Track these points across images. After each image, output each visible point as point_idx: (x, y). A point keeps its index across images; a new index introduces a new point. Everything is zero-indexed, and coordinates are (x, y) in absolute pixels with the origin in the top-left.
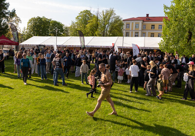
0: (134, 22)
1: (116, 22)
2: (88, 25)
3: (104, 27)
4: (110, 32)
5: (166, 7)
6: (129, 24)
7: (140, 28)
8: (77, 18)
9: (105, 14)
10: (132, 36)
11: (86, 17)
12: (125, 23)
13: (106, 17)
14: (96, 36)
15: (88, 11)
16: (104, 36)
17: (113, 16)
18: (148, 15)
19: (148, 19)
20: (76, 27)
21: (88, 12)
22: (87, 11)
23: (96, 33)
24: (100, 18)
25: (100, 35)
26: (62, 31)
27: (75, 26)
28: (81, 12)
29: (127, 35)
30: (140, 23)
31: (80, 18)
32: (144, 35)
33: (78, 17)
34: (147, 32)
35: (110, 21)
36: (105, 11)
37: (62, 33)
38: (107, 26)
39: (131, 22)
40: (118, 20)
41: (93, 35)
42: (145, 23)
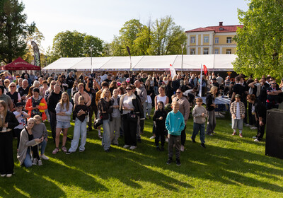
0: (202, 34)
1: (175, 34)
2: (136, 41)
3: (159, 42)
4: (168, 48)
5: (241, 12)
6: (195, 37)
7: (211, 42)
8: (121, 31)
9: (159, 24)
10: (199, 54)
11: (133, 29)
12: (188, 36)
13: (161, 28)
14: (148, 54)
16: (159, 55)
17: (170, 27)
18: (221, 23)
19: (221, 28)
20: (120, 44)
21: (136, 22)
22: (135, 20)
23: (148, 51)
24: (152, 30)
25: (154, 54)
26: (101, 49)
27: (118, 43)
28: (127, 23)
29: (193, 52)
30: (211, 34)
31: (125, 30)
32: (216, 51)
33: (122, 29)
34: (221, 48)
35: (167, 34)
36: (159, 20)
37: (101, 53)
38: (163, 41)
39: (197, 34)
40: (178, 32)
41: (144, 54)
42: (217, 34)
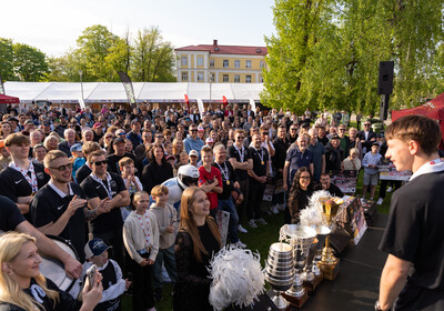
0: (196, 53)
1: (164, 52)
2: (109, 58)
4: (156, 71)
6: (186, 58)
7: (206, 66)
8: (80, 40)
9: (142, 36)
10: (193, 81)
11: (99, 42)
12: (179, 56)
15: (103, 28)
17: (157, 42)
18: (215, 41)
19: (215, 49)
21: (102, 30)
22: (100, 26)
28: (88, 29)
29: (184, 79)
30: (206, 54)
31: (86, 40)
33: (81, 38)
34: (217, 73)
39: (189, 54)
40: (167, 50)
42: (212, 55)
